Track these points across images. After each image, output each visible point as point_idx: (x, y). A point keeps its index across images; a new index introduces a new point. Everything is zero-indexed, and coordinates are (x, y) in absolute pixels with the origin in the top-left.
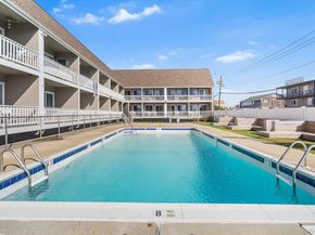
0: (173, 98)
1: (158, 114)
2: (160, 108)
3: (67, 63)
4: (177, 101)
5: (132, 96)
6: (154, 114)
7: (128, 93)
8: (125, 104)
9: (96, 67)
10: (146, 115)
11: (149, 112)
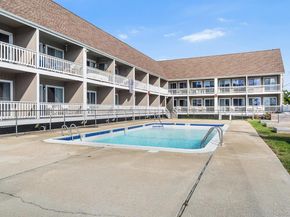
0: (228, 90)
1: (208, 110)
2: (209, 102)
3: (106, 66)
4: (232, 93)
5: (178, 89)
6: (203, 109)
7: (173, 85)
8: (169, 99)
9: (132, 65)
10: (194, 110)
11: (197, 108)
